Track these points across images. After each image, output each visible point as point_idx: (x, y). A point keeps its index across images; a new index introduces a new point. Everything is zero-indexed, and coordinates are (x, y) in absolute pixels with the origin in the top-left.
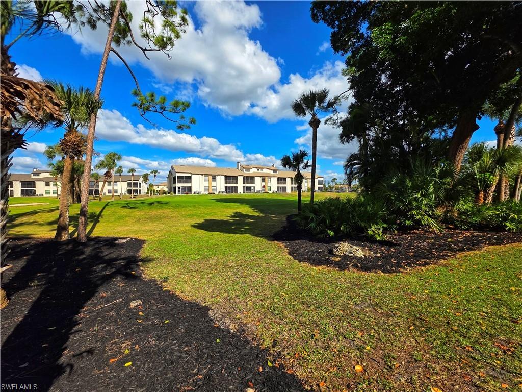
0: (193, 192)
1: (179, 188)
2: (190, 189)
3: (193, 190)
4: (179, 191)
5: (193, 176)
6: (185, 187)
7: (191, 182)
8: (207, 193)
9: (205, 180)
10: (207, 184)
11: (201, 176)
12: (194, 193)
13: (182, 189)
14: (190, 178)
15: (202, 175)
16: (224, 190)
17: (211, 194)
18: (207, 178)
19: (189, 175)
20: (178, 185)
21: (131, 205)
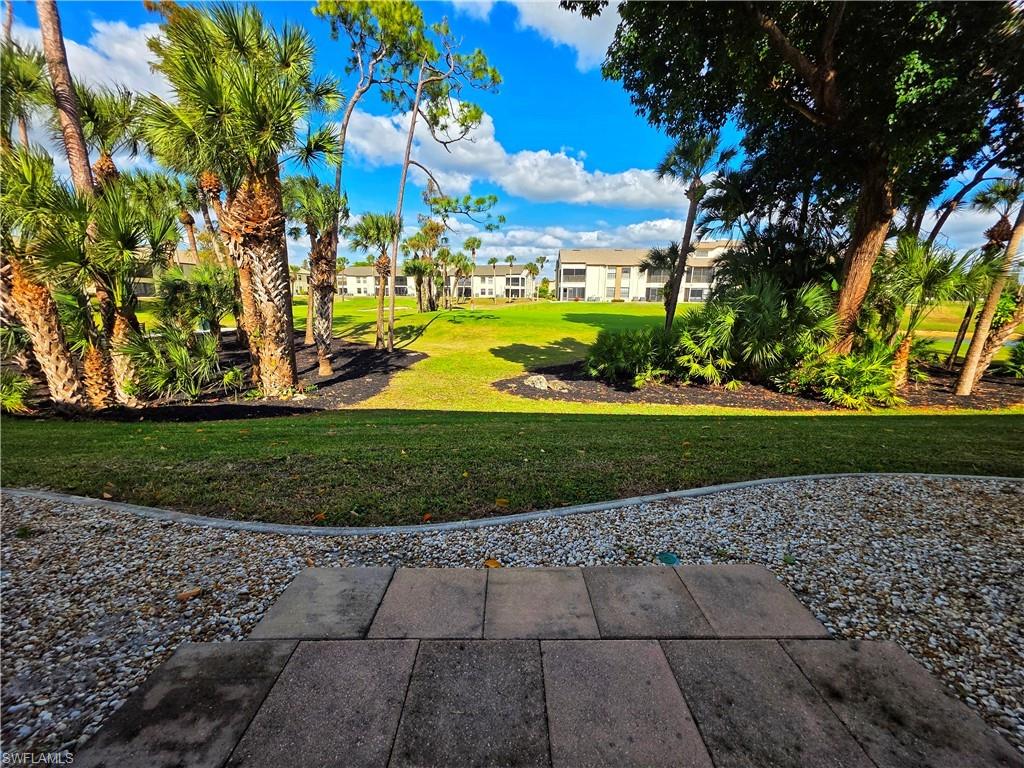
0: (586, 297)
1: (565, 290)
2: (582, 291)
3: (588, 294)
4: (565, 296)
5: (588, 267)
6: (574, 289)
7: (583, 280)
8: (610, 299)
9: (610, 275)
10: (612, 283)
11: (602, 268)
12: (588, 300)
13: (570, 291)
14: (582, 272)
15: (605, 266)
16: (644, 295)
17: (617, 301)
18: (613, 271)
19: (582, 267)
20: (564, 285)
21: (457, 319)
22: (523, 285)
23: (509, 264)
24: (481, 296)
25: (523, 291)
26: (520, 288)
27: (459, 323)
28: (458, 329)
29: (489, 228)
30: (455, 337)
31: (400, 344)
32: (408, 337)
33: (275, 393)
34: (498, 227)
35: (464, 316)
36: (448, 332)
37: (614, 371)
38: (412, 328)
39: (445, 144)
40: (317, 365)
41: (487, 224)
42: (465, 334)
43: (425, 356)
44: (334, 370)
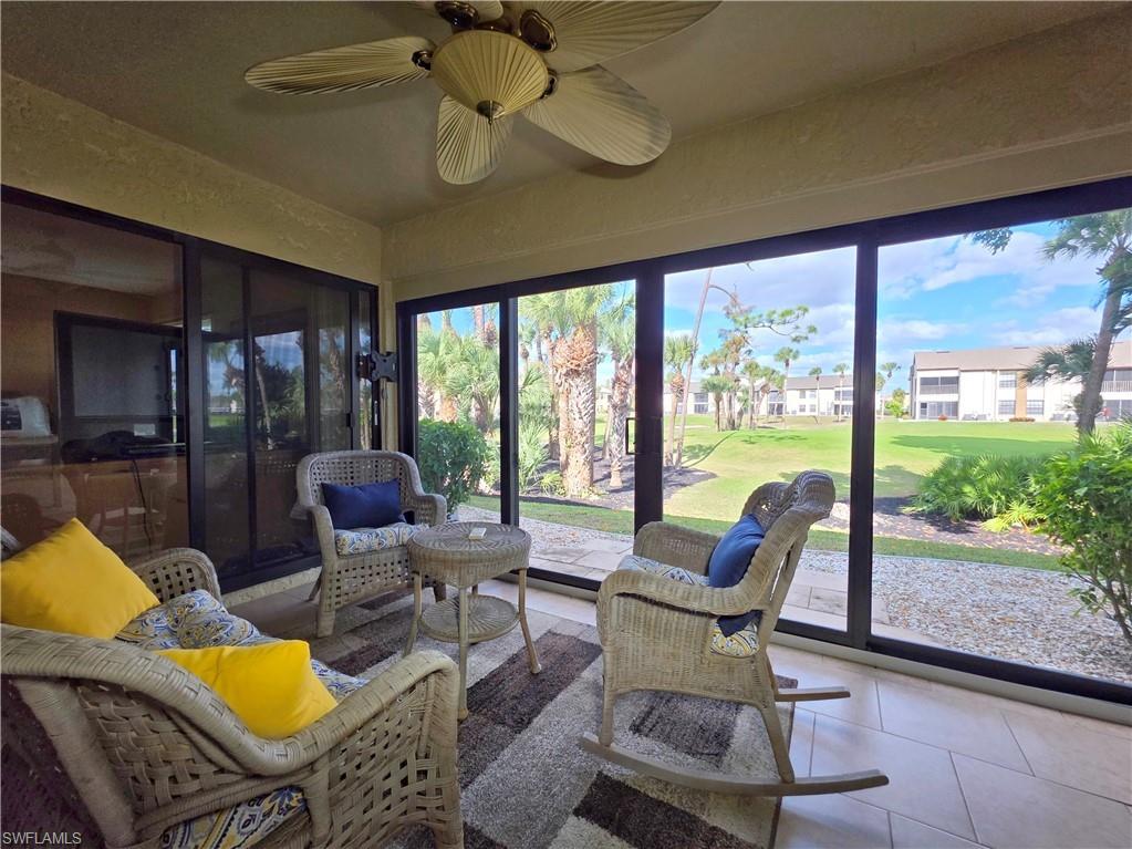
0: (961, 415)
1: (924, 405)
2: (954, 408)
3: (962, 412)
4: (923, 413)
5: (962, 374)
6: (940, 403)
7: (957, 391)
8: (1006, 418)
9: (1003, 384)
10: (1009, 394)
11: (990, 373)
12: (964, 419)
13: (931, 406)
14: (955, 381)
15: (994, 371)
17: (1021, 420)
18: (1009, 378)
19: (953, 374)
20: (921, 398)
21: (752, 440)
23: (839, 373)
24: (799, 413)
27: (753, 443)
29: (796, 340)
30: (752, 459)
31: (687, 462)
32: (696, 456)
33: (575, 493)
34: (806, 338)
35: (765, 437)
36: (743, 453)
38: (701, 446)
40: (609, 476)
41: (793, 335)
43: (713, 476)
44: (623, 482)
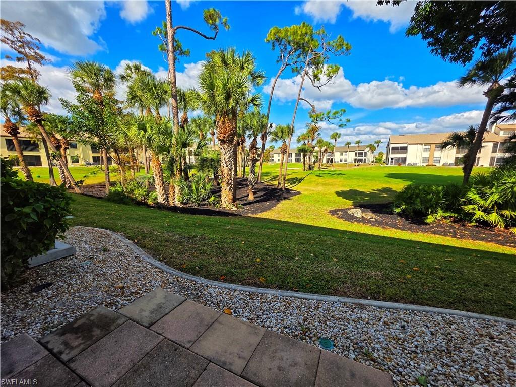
1: (392, 159)
2: (404, 160)
3: (408, 162)
4: (391, 162)
5: (409, 145)
6: (399, 158)
7: (406, 153)
8: (425, 165)
9: (425, 150)
10: (427, 154)
11: (420, 145)
12: (408, 165)
13: (395, 159)
14: (406, 148)
15: (422, 144)
16: (453, 161)
17: (431, 165)
18: (428, 147)
19: (405, 145)
20: (391, 156)
21: (321, 175)
22: (365, 156)
23: (357, 145)
24: (339, 162)
25: (365, 160)
26: (363, 158)
27: (321, 177)
28: (320, 180)
29: (341, 126)
30: (318, 184)
31: (288, 186)
32: (294, 183)
33: (225, 206)
35: (325, 174)
36: (315, 181)
37: (412, 210)
38: (297, 178)
39: (318, 87)
40: (249, 195)
41: (339, 124)
42: (324, 183)
43: (299, 193)
44: (255, 197)
